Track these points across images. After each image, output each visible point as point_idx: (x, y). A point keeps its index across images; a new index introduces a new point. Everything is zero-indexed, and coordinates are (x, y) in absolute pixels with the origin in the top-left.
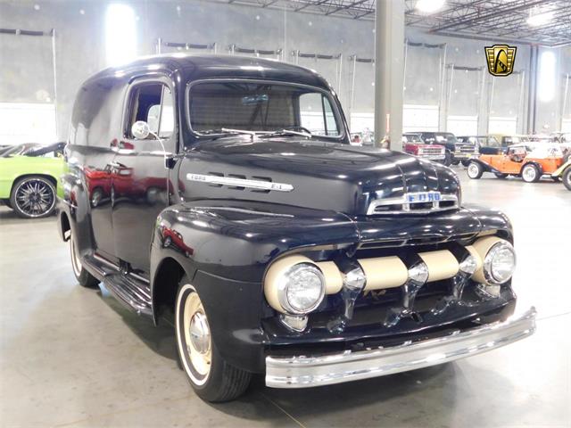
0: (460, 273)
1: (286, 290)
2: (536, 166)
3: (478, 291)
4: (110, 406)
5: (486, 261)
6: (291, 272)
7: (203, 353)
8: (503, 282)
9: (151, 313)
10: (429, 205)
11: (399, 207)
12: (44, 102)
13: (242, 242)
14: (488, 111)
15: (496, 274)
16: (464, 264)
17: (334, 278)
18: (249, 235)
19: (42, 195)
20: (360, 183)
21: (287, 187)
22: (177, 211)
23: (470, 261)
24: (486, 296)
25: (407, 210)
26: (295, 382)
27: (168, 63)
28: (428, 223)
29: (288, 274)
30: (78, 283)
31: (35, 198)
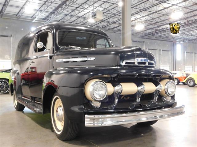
0: (156, 91)
1: (93, 92)
2: (177, 79)
3: (163, 99)
5: (165, 88)
6: (94, 84)
7: (61, 122)
8: (172, 95)
10: (144, 63)
11: (134, 63)
12: (8, 59)
14: (160, 64)
15: (169, 92)
16: (158, 87)
17: (110, 89)
18: (79, 72)
19: (5, 86)
20: (119, 55)
21: (93, 59)
22: (52, 70)
23: (160, 86)
24: (166, 101)
25: (136, 64)
26: (96, 124)
28: (144, 70)
29: (93, 85)
30: (15, 110)
31: (2, 87)
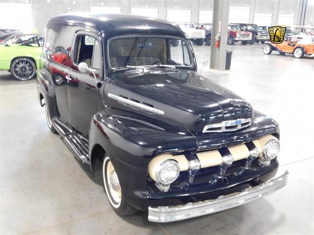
0: (250, 158)
1: (160, 172)
2: (302, 49)
4: (71, 216)
5: (264, 148)
7: (117, 191)
8: (272, 159)
9: (90, 163)
10: (236, 126)
12: (25, 3)
13: (137, 146)
14: (278, 11)
15: (268, 154)
16: (252, 152)
17: (184, 164)
18: (141, 143)
19: (27, 68)
21: (161, 112)
23: (256, 150)
24: (262, 165)
25: (224, 130)
26: (163, 219)
27: (97, 24)
